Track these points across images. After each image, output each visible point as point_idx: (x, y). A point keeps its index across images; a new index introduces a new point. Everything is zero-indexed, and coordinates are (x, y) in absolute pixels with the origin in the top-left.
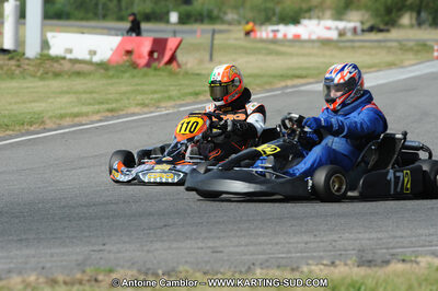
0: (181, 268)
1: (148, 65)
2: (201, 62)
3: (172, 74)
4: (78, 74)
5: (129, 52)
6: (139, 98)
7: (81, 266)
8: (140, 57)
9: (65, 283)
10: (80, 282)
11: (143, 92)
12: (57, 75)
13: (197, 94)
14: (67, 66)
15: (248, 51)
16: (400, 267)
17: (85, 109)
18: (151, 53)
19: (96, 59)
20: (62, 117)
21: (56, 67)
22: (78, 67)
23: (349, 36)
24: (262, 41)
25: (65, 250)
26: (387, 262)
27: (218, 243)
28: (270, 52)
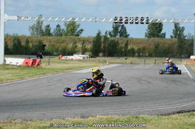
0: (34, 119)
1: (32, 66)
2: (46, 65)
3: (38, 69)
4: (13, 69)
5: (27, 63)
6: (29, 75)
7: (7, 118)
8: (30, 64)
9: (3, 123)
10: (7, 123)
11: (30, 73)
12: (8, 69)
13: (44, 74)
14: (10, 67)
15: (59, 63)
16: (91, 118)
17: (14, 78)
18: (32, 63)
19: (18, 65)
20: (8, 80)
21: (8, 67)
22: (13, 67)
23: (86, 59)
24: (63, 60)
25: (4, 114)
26: (88, 117)
27: (45, 112)
28: (65, 63)
